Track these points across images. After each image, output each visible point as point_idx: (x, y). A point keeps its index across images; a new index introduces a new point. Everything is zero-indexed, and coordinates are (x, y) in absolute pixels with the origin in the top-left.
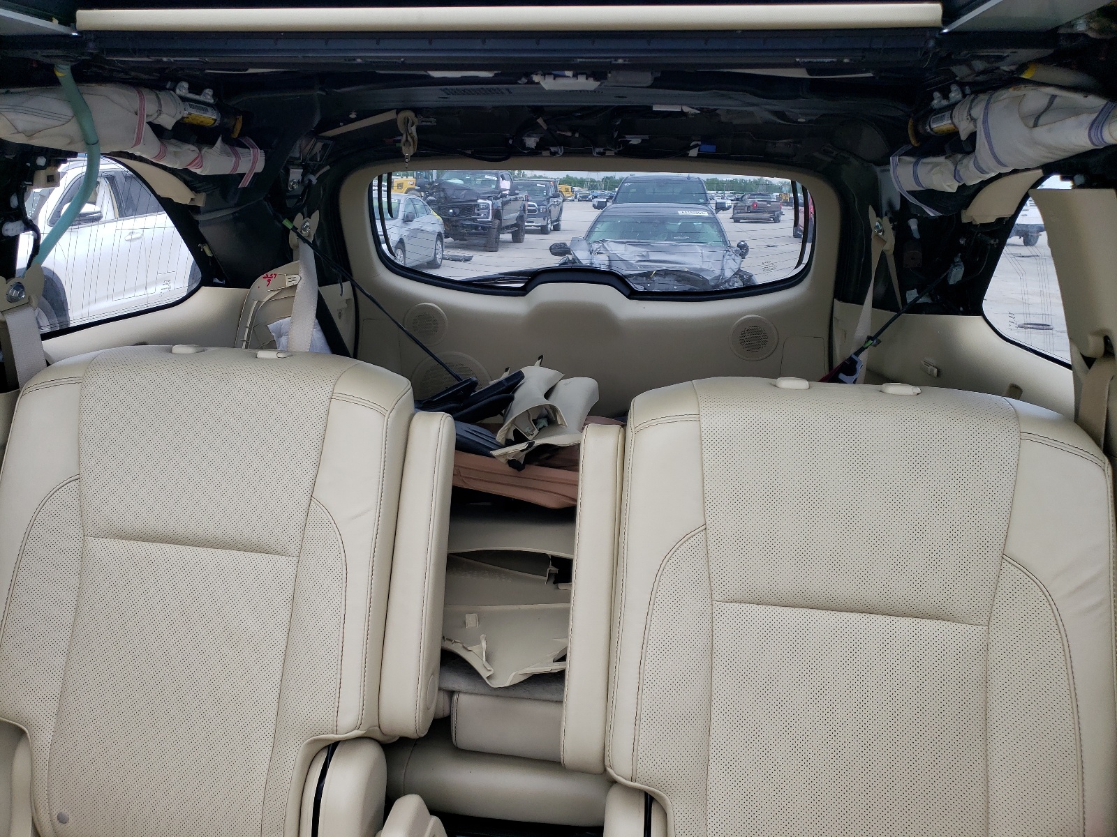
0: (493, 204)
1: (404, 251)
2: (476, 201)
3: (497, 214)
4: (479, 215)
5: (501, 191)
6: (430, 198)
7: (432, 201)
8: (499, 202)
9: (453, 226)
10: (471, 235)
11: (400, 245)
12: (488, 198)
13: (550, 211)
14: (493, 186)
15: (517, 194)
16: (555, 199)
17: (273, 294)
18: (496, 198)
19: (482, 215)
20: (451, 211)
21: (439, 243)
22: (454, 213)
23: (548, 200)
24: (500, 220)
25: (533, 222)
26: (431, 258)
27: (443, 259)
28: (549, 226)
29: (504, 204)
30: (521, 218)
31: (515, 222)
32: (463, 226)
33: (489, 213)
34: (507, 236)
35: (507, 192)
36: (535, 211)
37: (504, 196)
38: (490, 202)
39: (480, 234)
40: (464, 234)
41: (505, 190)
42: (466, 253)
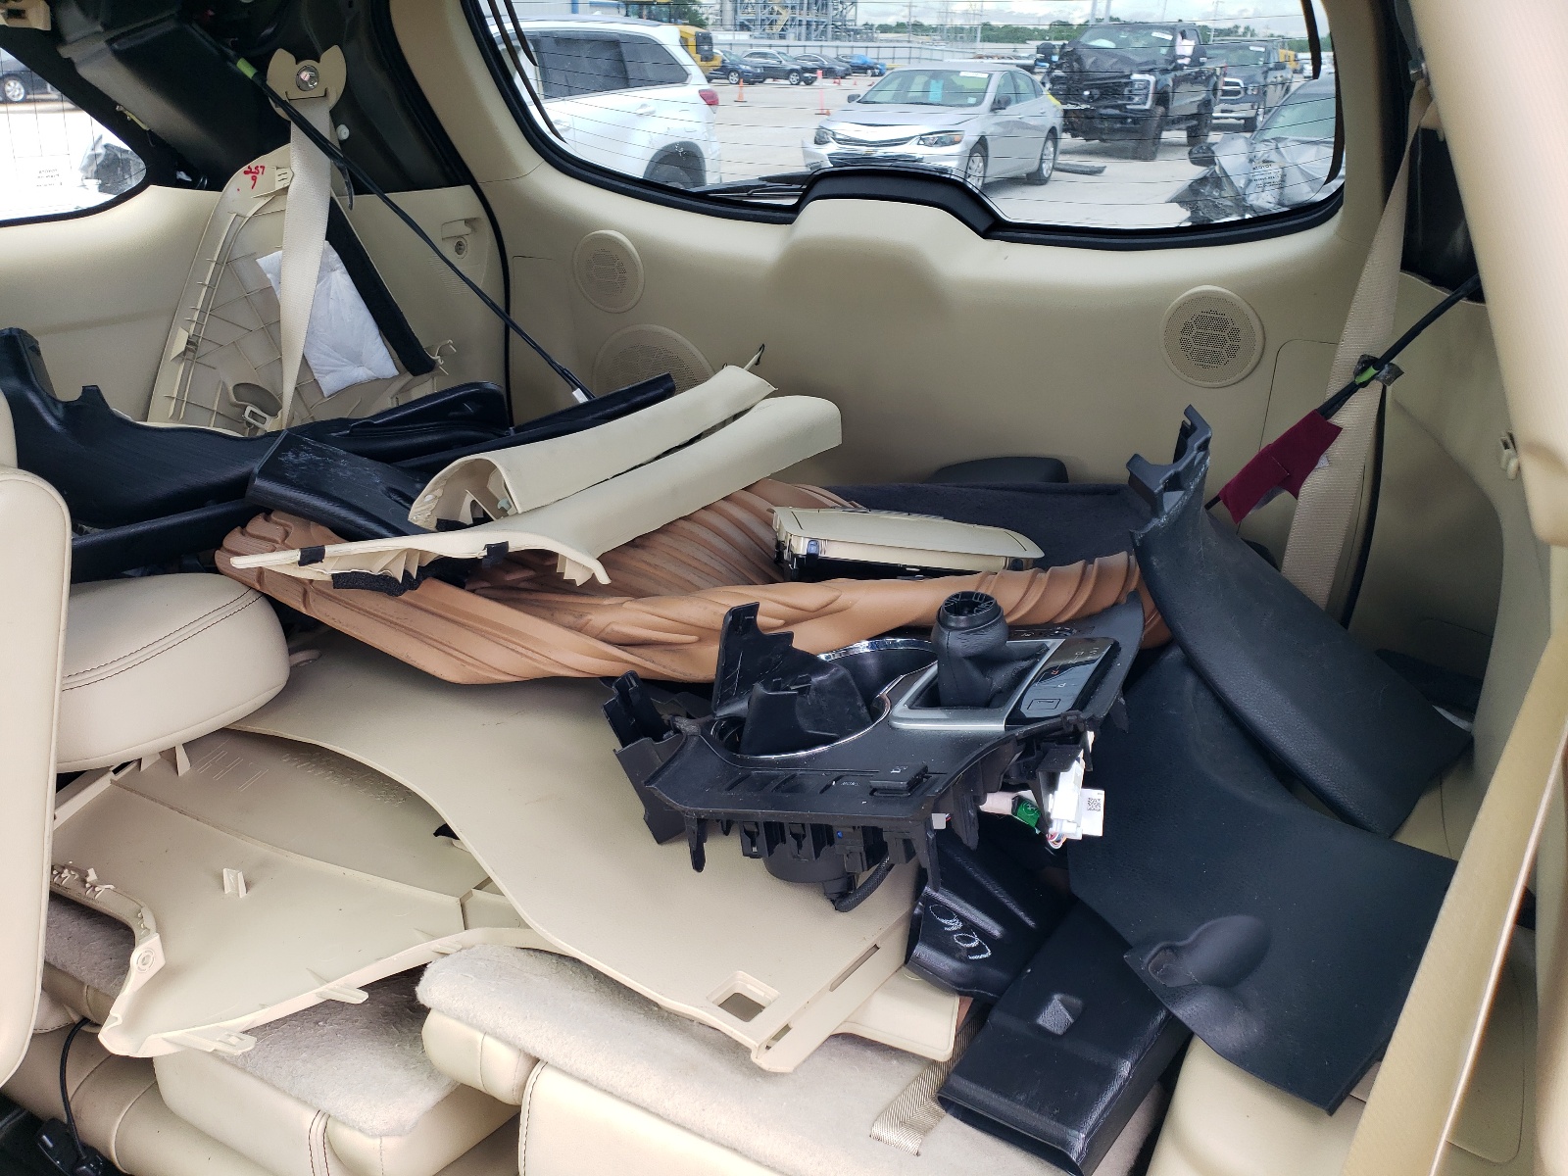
0: (1157, 82)
1: (985, 157)
2: (1128, 77)
3: (1162, 98)
4: (1130, 99)
5: (1176, 58)
6: (1058, 73)
7: (1059, 78)
8: (1169, 79)
9: (1087, 118)
10: (1113, 131)
11: (979, 147)
12: (1150, 71)
13: (1265, 93)
14: (1164, 51)
15: (1203, 64)
16: (1278, 73)
17: (262, 202)
18: (1165, 71)
19: (1137, 99)
20: (1087, 93)
21: (1050, 144)
22: (1091, 96)
23: (1266, 73)
24: (1167, 108)
25: (1232, 111)
26: (1034, 167)
27: (1055, 168)
28: (1260, 118)
29: (1177, 82)
30: (1207, 105)
31: (1195, 111)
32: (1103, 118)
33: (1147, 95)
34: (1178, 135)
35: (1186, 61)
36: (1238, 93)
37: (1180, 67)
38: (1152, 79)
39: (1129, 131)
40: (1101, 131)
41: (1183, 57)
42: (1096, 162)
